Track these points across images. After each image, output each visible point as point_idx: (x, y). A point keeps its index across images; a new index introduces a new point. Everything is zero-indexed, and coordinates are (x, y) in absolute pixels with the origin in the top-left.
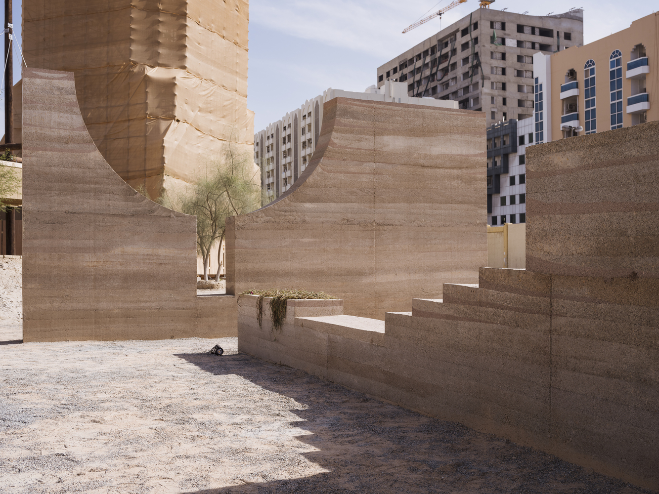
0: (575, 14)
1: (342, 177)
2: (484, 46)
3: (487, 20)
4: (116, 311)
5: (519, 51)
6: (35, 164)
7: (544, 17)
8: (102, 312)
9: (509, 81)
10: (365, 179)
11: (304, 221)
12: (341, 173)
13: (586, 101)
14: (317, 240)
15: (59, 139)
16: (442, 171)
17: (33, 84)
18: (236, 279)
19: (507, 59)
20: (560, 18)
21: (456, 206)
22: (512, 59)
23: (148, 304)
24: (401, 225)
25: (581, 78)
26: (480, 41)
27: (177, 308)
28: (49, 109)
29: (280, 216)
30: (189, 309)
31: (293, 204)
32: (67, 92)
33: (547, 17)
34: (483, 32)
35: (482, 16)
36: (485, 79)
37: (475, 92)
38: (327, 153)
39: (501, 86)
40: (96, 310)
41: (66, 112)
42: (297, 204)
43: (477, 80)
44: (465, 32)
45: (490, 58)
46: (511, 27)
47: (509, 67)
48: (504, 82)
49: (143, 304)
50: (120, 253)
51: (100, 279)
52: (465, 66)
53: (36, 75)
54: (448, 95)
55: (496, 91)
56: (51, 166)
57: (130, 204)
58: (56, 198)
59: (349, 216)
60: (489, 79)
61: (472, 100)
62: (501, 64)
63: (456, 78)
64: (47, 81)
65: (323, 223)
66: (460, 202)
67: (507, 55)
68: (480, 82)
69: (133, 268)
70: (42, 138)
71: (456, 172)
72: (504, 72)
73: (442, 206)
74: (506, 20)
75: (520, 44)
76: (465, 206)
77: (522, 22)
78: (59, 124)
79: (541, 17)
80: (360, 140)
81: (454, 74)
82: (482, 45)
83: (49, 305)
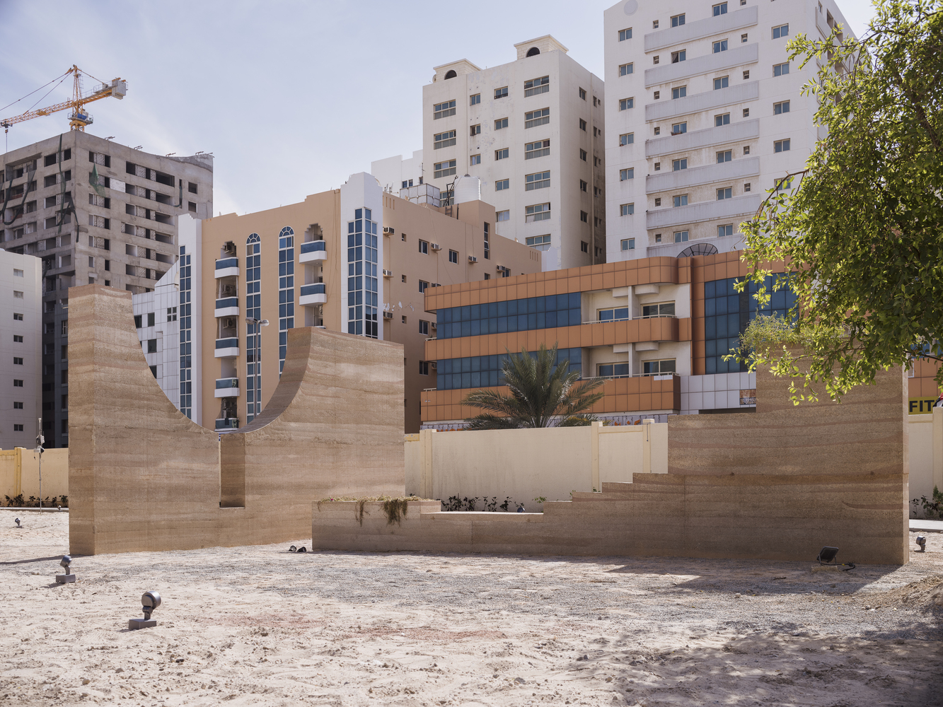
0: (202, 160)
1: (314, 399)
2: (79, 184)
3: (85, 149)
4: (163, 523)
5: (128, 198)
6: (103, 379)
7: (164, 157)
8: (153, 524)
9: (115, 238)
10: (329, 401)
11: (290, 439)
12: (314, 395)
13: (248, 284)
14: (299, 456)
15: (121, 356)
16: (376, 396)
17: (102, 300)
18: (246, 492)
19: (111, 207)
20: (183, 162)
21: (385, 427)
22: (118, 209)
23: (185, 516)
24: (352, 444)
25: (242, 254)
26: (75, 177)
27: (206, 520)
28: (114, 326)
29: (274, 434)
30: (214, 520)
31: (283, 423)
32: (126, 310)
33: (166, 158)
34: (78, 164)
35: (78, 143)
36: (81, 231)
37: (66, 248)
38: (305, 377)
39: (103, 244)
40: (149, 522)
41: (126, 330)
42: (286, 423)
43: (69, 231)
44: (50, 160)
45: (88, 202)
46: (118, 165)
47: (115, 219)
48: (107, 238)
49: (182, 516)
50: (165, 467)
51: (151, 492)
52: (50, 208)
53: (104, 291)
54: (22, 246)
55: (96, 249)
56: (115, 382)
57: (173, 420)
58: (118, 413)
59: (319, 434)
60: (87, 232)
61: (60, 258)
62: (103, 213)
63: (35, 223)
64: (112, 298)
65: (302, 441)
66: (388, 424)
67: (112, 202)
68: (74, 234)
69: (175, 481)
70: (109, 354)
71: (385, 397)
72: (107, 224)
73: (377, 427)
74: (111, 153)
75: (129, 188)
76: (391, 428)
77: (134, 160)
78: (121, 341)
79: (158, 157)
80: (326, 367)
81: (32, 217)
82: (77, 182)
83: (114, 517)
